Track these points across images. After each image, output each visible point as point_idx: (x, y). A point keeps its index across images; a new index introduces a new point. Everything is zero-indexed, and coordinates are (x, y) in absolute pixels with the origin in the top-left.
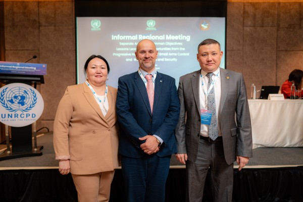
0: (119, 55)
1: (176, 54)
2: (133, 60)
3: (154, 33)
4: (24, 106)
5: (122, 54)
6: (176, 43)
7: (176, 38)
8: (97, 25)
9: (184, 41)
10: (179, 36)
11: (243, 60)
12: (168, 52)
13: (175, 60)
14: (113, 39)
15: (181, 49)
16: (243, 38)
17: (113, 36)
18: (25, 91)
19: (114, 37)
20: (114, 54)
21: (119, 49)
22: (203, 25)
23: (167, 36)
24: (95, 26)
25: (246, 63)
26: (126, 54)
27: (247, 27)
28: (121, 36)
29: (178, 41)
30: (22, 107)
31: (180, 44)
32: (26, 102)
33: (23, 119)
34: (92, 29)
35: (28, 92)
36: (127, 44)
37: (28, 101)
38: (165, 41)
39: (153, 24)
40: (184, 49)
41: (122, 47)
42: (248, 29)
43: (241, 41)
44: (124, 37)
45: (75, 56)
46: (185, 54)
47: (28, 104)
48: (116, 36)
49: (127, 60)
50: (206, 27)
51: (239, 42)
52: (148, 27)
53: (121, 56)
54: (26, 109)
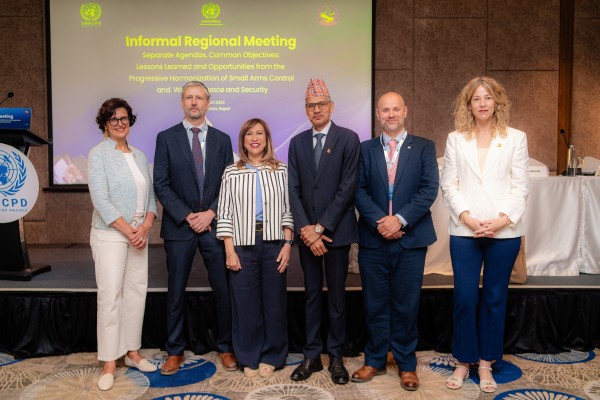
0: (142, 79)
1: (265, 78)
2: (172, 90)
3: (217, 32)
4: (7, 185)
5: (149, 78)
6: (265, 55)
7: (266, 42)
8: (92, 14)
9: (283, 50)
10: (273, 39)
11: (413, 90)
12: (249, 73)
13: (263, 90)
14: (128, 45)
15: (276, 66)
16: (414, 42)
17: (127, 38)
18: (5, 157)
19: (130, 42)
20: (131, 78)
21: (141, 67)
22: (323, 16)
23: (246, 38)
24: (89, 16)
25: (419, 97)
26: (157, 79)
27: (421, 18)
28: (147, 39)
29: (271, 49)
30: (4, 186)
31: (276, 56)
32: (9, 177)
33: (8, 208)
34: (83, 24)
35: (10, 159)
36: (159, 55)
37: (12, 176)
38: (242, 49)
39: (216, 12)
40: (282, 67)
41: (148, 61)
42: (424, 23)
43: (409, 50)
44: (153, 40)
45: (45, 81)
46: (284, 78)
47: (12, 180)
48: (135, 39)
49: (160, 90)
50: (331, 19)
51: (405, 51)
52: (205, 19)
53: (146, 82)
54: (11, 190)
